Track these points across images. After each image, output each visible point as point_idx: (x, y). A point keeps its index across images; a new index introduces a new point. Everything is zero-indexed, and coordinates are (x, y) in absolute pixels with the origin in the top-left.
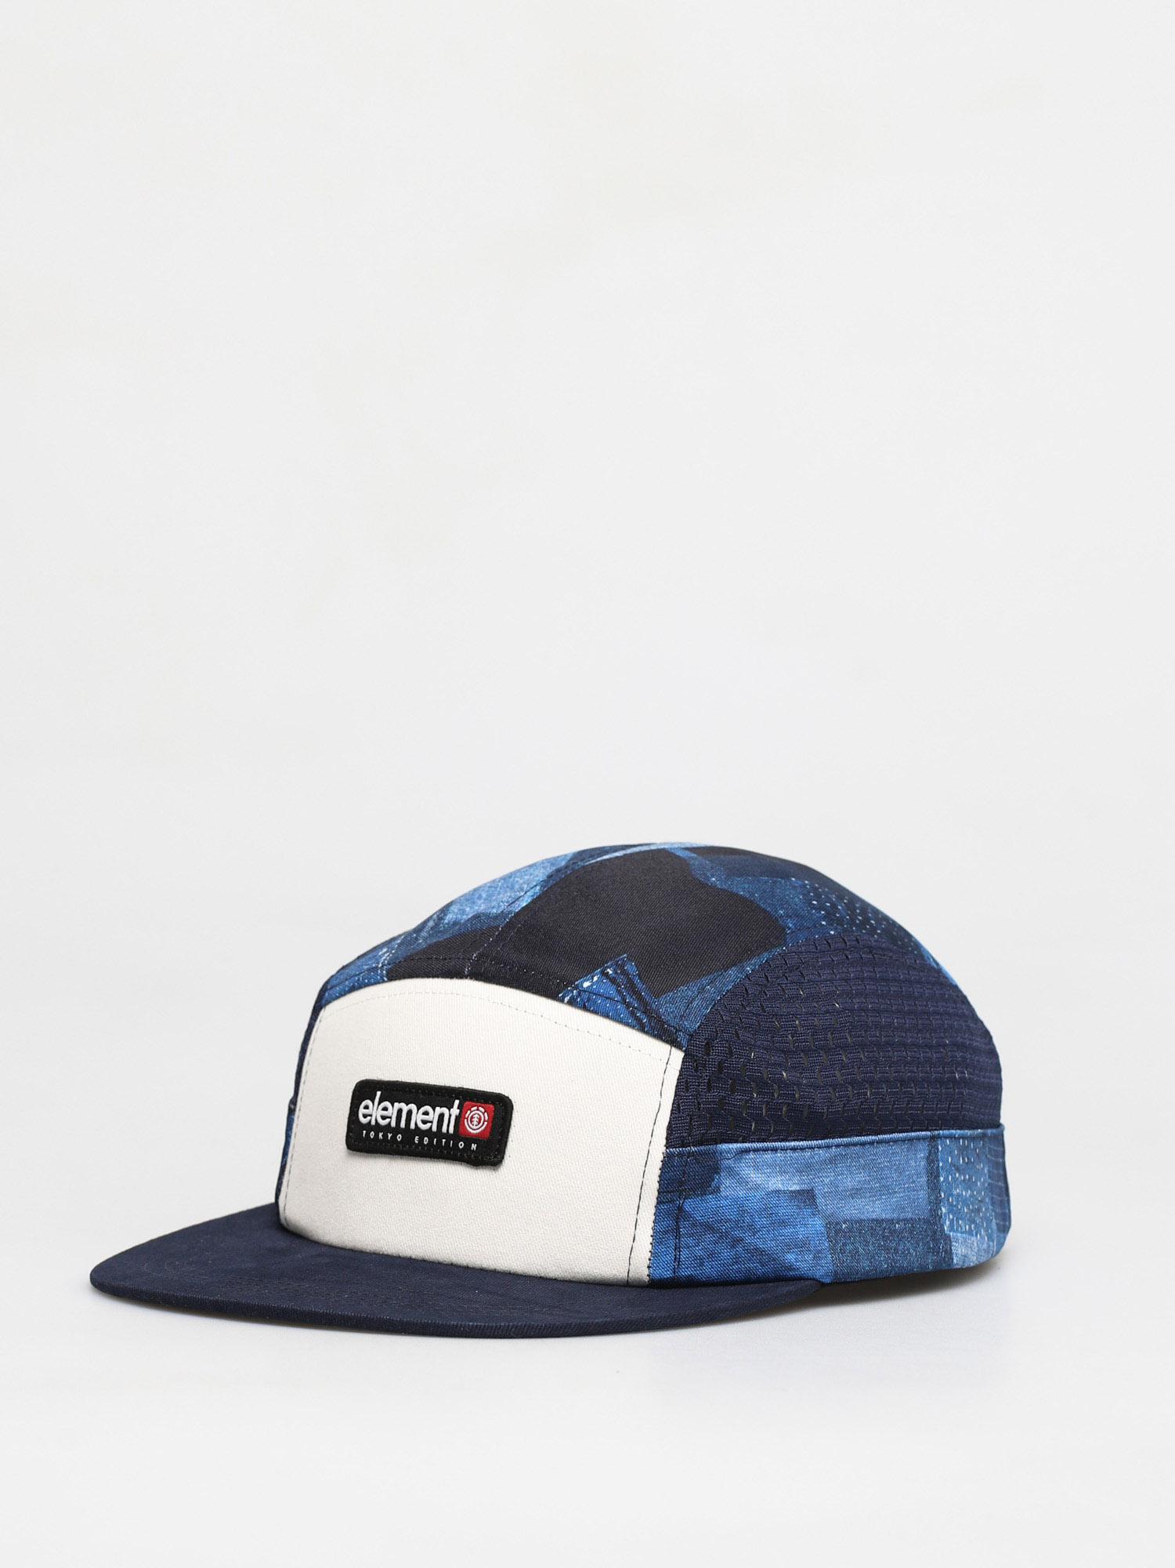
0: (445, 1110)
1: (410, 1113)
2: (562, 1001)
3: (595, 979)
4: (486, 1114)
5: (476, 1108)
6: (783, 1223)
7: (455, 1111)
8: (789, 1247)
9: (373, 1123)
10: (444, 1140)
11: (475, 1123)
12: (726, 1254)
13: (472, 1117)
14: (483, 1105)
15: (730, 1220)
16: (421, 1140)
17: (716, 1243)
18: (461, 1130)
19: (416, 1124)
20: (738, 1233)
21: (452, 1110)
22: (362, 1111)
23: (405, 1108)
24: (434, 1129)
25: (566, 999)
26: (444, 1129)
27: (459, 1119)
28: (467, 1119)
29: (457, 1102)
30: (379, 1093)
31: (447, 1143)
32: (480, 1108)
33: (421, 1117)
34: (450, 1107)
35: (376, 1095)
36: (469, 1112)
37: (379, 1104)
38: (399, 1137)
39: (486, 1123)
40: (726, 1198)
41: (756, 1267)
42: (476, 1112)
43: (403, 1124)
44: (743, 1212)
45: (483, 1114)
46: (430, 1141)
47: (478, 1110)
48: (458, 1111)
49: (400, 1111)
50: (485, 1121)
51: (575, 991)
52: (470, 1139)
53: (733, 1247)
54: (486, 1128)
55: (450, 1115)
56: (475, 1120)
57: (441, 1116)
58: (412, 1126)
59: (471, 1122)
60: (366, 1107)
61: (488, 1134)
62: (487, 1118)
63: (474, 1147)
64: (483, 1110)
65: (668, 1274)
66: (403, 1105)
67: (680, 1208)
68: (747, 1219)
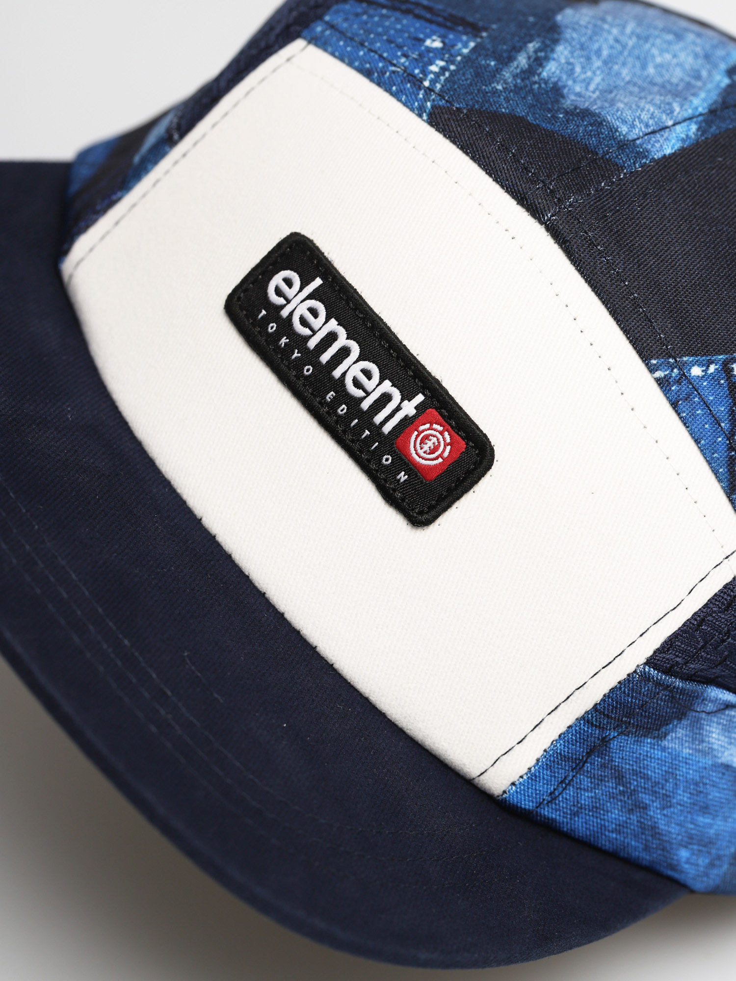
0: (396, 395)
1: (344, 352)
2: (652, 369)
3: (712, 368)
4: (449, 448)
5: (441, 428)
6: (705, 809)
7: (409, 408)
8: (690, 840)
9: (285, 313)
10: (367, 432)
11: (426, 448)
12: (615, 814)
13: (427, 437)
14: (453, 433)
15: (646, 778)
16: (336, 403)
17: (612, 796)
18: (400, 441)
19: (344, 374)
20: (646, 798)
21: (406, 402)
22: (277, 280)
23: (342, 340)
24: (365, 405)
25: (659, 374)
26: (378, 419)
27: (407, 422)
28: (420, 433)
29: (420, 398)
30: (318, 282)
31: (370, 440)
32: (446, 434)
33: (355, 371)
34: (407, 396)
35: (313, 280)
36: (428, 426)
37: (309, 297)
38: (308, 370)
39: (440, 460)
40: (664, 749)
41: (635, 848)
42: (438, 434)
43: (325, 358)
44: (670, 774)
45: (446, 445)
46: (349, 417)
47: (441, 433)
48: (415, 411)
49: (332, 337)
50: (440, 456)
51: (675, 370)
52: (403, 462)
53: (631, 811)
54: (436, 466)
55: (398, 409)
56: (430, 444)
57: (386, 398)
58: (337, 373)
59: (422, 442)
60: (289, 282)
61: (434, 475)
62: (446, 454)
63: (402, 477)
64: (448, 440)
65: (528, 804)
66: (342, 332)
67: (605, 742)
68: (669, 786)
